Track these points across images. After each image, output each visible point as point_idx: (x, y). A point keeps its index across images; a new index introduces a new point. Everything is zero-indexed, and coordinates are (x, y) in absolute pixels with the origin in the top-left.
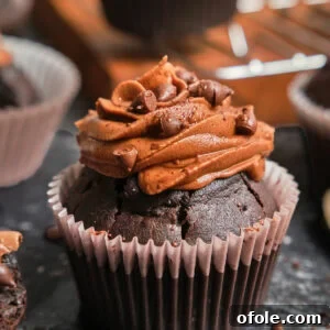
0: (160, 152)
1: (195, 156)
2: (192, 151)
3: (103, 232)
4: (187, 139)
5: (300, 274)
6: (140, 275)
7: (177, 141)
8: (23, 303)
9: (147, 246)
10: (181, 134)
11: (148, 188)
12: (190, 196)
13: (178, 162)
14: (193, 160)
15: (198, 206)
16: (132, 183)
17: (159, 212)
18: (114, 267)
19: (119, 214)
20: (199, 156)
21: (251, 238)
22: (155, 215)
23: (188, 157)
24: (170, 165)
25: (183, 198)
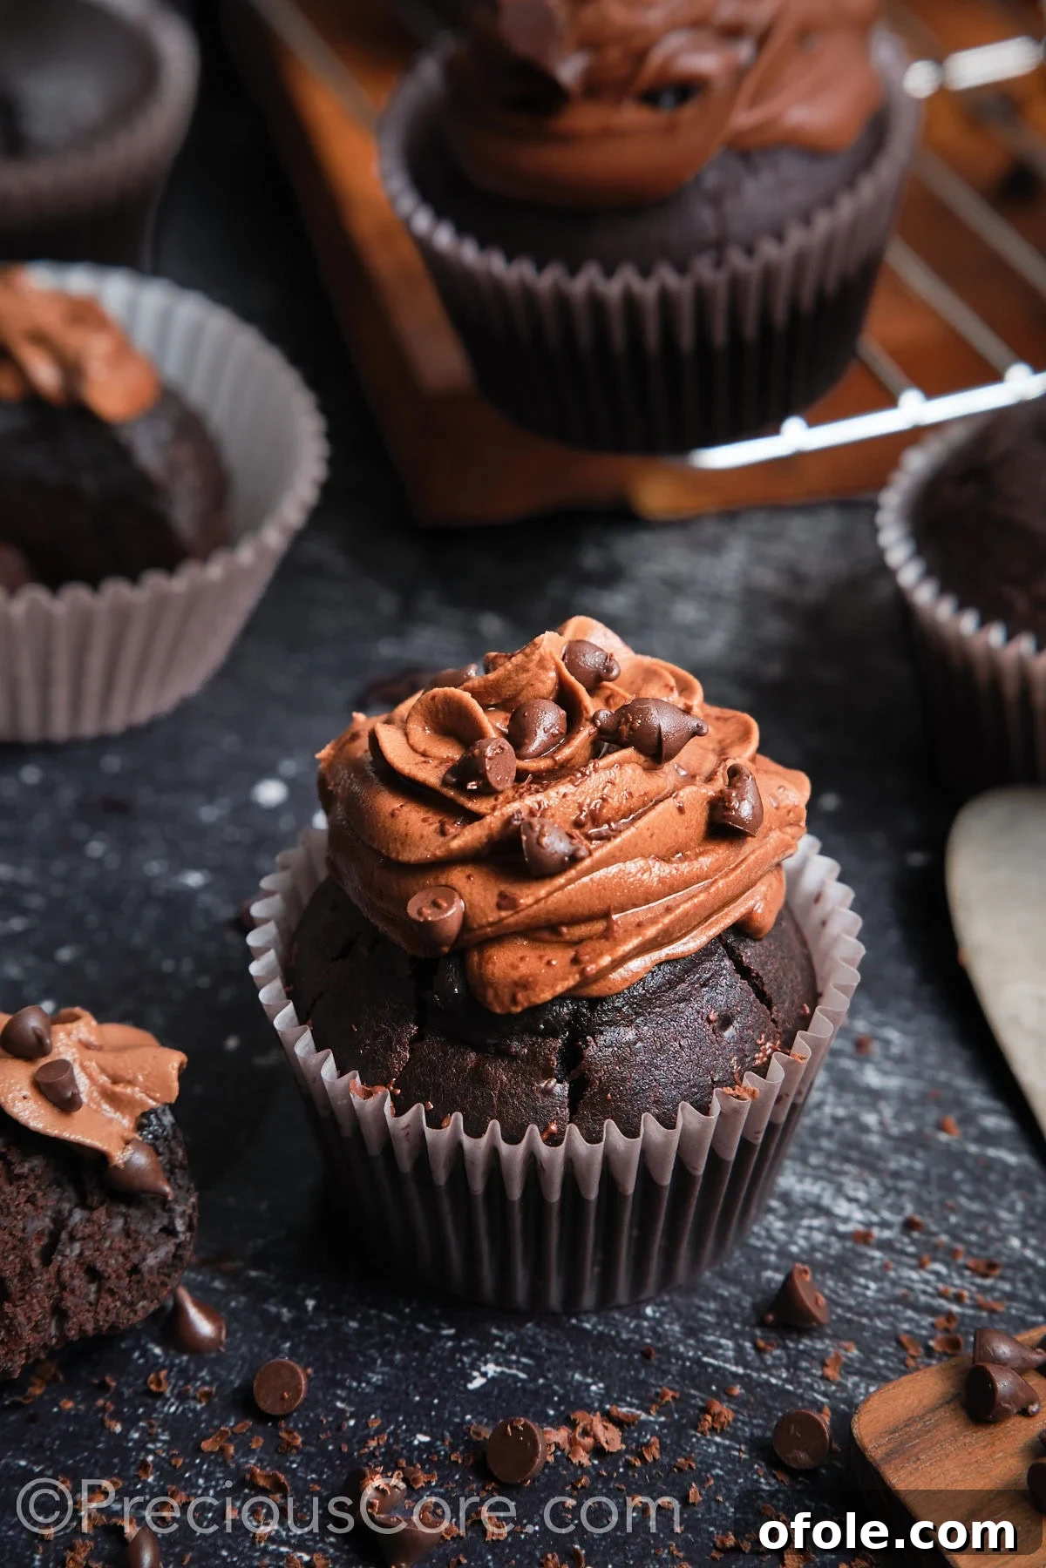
0: (522, 914)
1: (606, 915)
2: (598, 906)
3: (380, 1091)
4: (586, 879)
5: (872, 1077)
6: (467, 1189)
7: (561, 888)
8: (190, 1228)
9: (484, 1140)
10: (573, 872)
11: (490, 993)
12: (592, 1009)
13: (564, 930)
14: (599, 926)
15: (609, 1035)
16: (452, 975)
17: (515, 1046)
18: (406, 1164)
19: (419, 1038)
20: (615, 917)
21: (736, 1112)
22: (504, 1054)
23: (590, 918)
24: (546, 935)
25: (576, 1015)
